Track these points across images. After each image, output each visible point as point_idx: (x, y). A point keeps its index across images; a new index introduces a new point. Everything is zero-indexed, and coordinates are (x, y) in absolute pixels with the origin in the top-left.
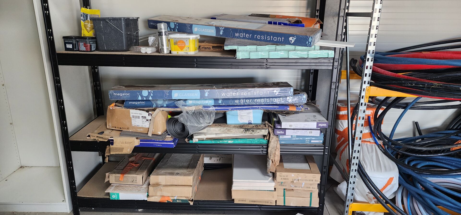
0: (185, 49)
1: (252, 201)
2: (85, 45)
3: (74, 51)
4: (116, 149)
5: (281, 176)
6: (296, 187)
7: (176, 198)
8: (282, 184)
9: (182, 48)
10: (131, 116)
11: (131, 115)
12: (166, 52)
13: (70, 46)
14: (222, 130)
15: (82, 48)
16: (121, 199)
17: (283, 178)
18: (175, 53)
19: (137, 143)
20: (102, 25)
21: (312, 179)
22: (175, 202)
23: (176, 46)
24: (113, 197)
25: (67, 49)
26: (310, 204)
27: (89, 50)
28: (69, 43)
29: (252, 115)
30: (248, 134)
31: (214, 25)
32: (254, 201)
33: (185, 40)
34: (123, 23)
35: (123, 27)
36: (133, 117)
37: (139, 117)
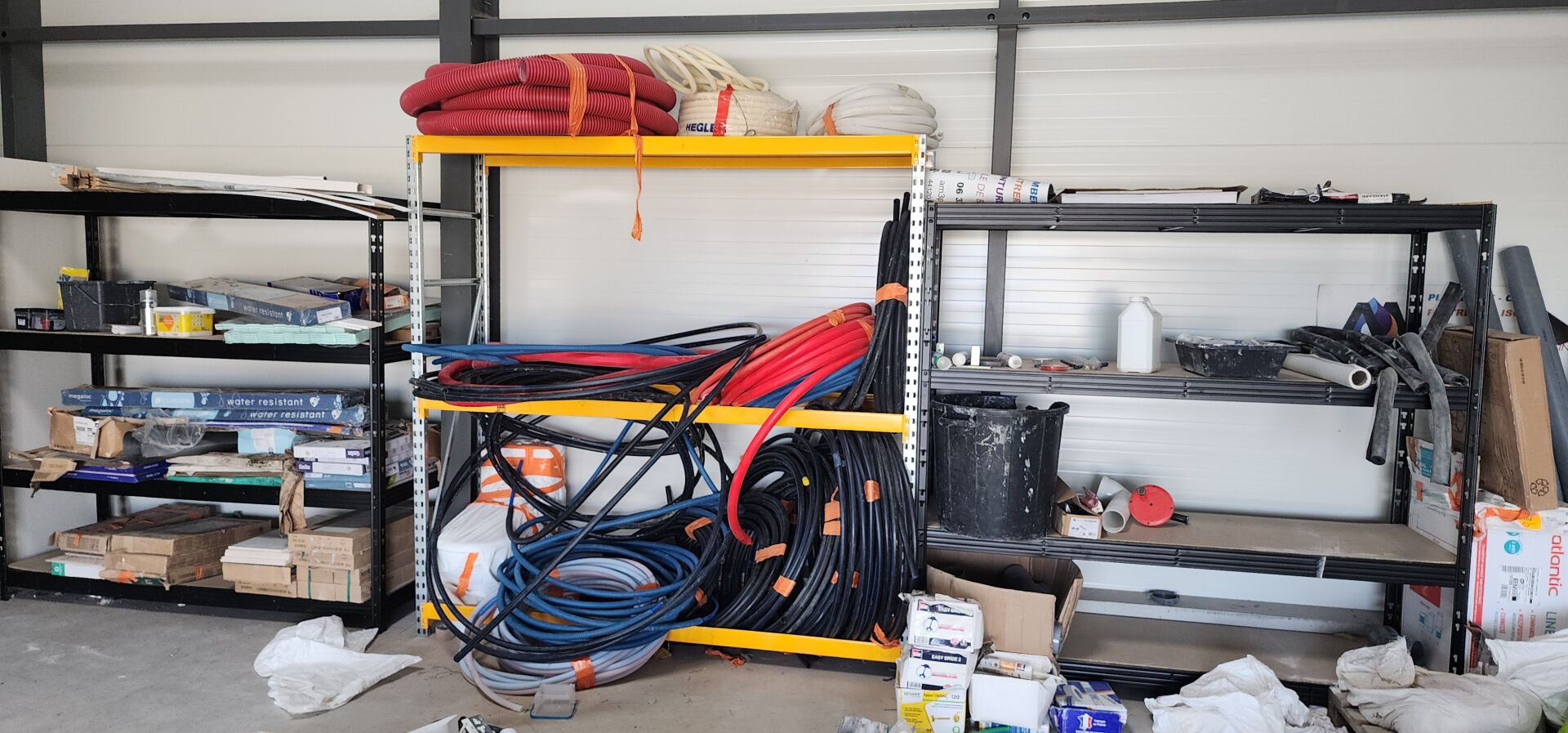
0: (173, 328)
1: (261, 589)
2: (43, 323)
3: (28, 329)
4: (41, 475)
5: (294, 540)
6: (322, 562)
7: (142, 575)
8: (305, 557)
9: (169, 327)
10: (75, 428)
11: (76, 425)
12: (149, 333)
13: (22, 323)
14: (219, 460)
15: (39, 326)
16: (66, 575)
17: (298, 543)
18: (161, 335)
19: (70, 466)
20: (70, 293)
21: (339, 546)
22: (142, 583)
23: (162, 324)
24: (57, 571)
25: (19, 327)
26: (349, 598)
27: (47, 328)
28: (22, 318)
29: (272, 438)
30: (255, 469)
31: (226, 294)
32: (265, 590)
33: (173, 316)
34: (99, 290)
35: (99, 295)
36: (78, 428)
37: (84, 429)
